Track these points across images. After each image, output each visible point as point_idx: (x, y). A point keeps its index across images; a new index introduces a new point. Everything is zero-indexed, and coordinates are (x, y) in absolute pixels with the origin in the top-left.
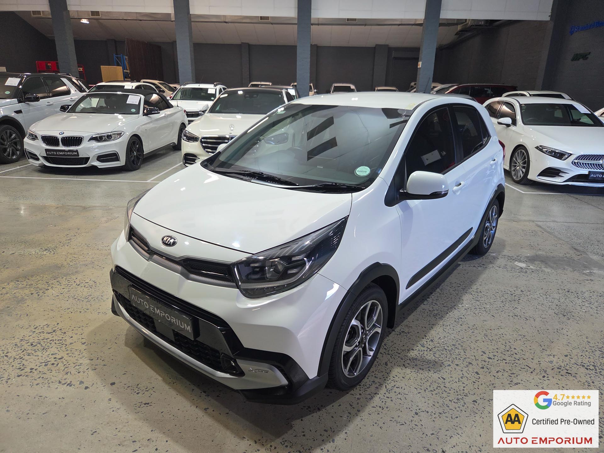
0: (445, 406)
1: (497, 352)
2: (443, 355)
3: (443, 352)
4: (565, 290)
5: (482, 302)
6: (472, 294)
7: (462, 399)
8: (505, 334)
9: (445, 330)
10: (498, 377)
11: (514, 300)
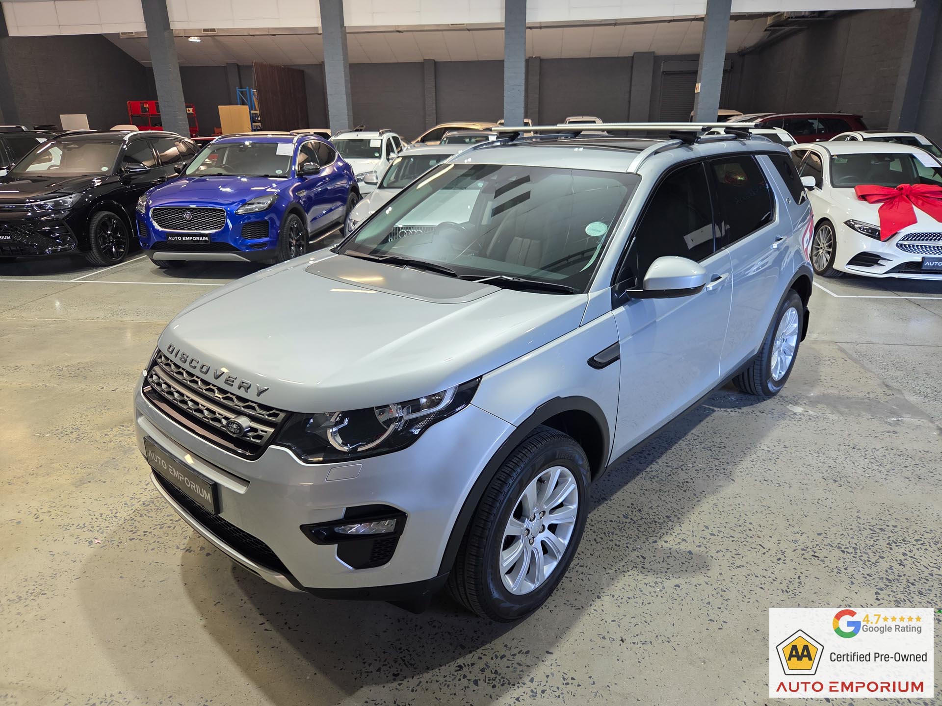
0: (637, 590)
1: (725, 527)
2: (651, 529)
3: (650, 526)
4: (849, 445)
5: (723, 461)
6: (711, 450)
7: (661, 583)
8: (744, 505)
9: (661, 497)
10: (716, 558)
11: (770, 459)
